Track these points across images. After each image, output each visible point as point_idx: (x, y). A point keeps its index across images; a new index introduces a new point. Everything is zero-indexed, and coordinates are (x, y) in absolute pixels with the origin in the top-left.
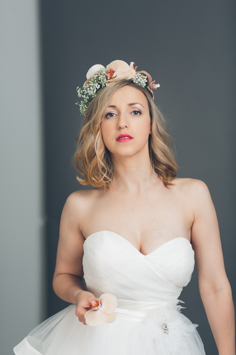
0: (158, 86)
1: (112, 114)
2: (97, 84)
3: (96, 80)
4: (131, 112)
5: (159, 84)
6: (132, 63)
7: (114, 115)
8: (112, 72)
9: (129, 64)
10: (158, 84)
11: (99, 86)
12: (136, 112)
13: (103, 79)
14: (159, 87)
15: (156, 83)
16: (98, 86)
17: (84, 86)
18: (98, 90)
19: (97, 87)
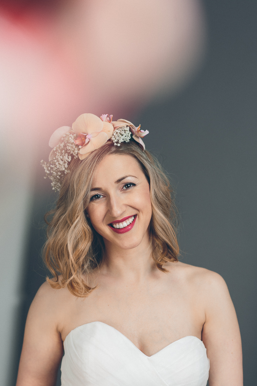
0: (147, 132)
1: (99, 196)
2: (67, 155)
3: (64, 151)
4: (122, 187)
5: (147, 129)
7: (101, 197)
11: (70, 157)
12: (129, 185)
16: (68, 158)
19: (68, 160)
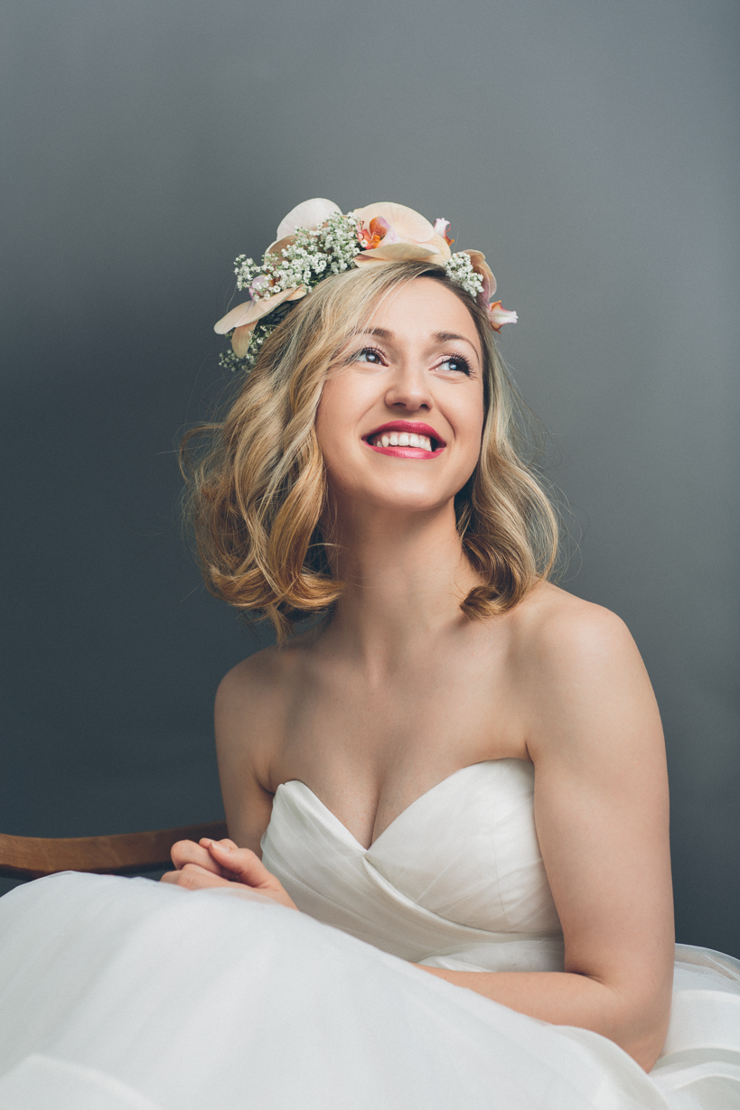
5: (515, 313)
6: (442, 224)
8: (377, 231)
9: (434, 223)
10: (512, 311)
14: (515, 321)
16: (319, 264)
17: (267, 254)
18: (316, 278)
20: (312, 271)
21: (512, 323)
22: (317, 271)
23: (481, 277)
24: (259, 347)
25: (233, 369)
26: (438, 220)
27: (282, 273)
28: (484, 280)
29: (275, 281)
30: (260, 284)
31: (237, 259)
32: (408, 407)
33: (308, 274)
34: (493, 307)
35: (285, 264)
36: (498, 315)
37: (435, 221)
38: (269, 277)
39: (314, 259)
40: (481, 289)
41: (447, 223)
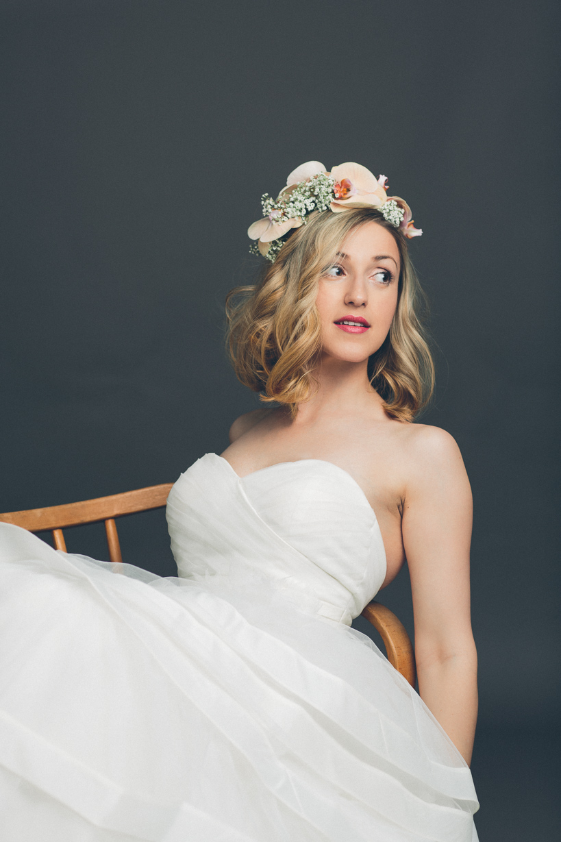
3: (307, 193)
5: (421, 230)
6: (383, 178)
8: (346, 187)
9: (378, 179)
10: (420, 228)
11: (313, 205)
13: (326, 194)
14: (421, 235)
15: (416, 226)
16: (310, 205)
17: (280, 197)
19: (308, 207)
20: (306, 209)
21: (419, 236)
22: (309, 210)
23: (403, 211)
24: (275, 252)
25: (257, 255)
26: (381, 176)
27: (289, 210)
28: (405, 212)
29: (284, 214)
30: (275, 215)
31: (263, 196)
32: (355, 304)
33: (304, 212)
34: (409, 226)
35: (291, 204)
36: (412, 231)
37: (379, 177)
38: (282, 211)
39: (308, 202)
40: (402, 219)
41: (386, 178)
